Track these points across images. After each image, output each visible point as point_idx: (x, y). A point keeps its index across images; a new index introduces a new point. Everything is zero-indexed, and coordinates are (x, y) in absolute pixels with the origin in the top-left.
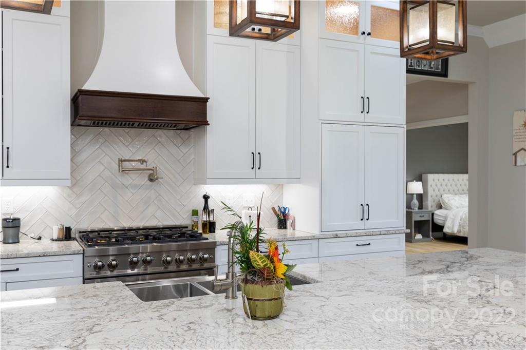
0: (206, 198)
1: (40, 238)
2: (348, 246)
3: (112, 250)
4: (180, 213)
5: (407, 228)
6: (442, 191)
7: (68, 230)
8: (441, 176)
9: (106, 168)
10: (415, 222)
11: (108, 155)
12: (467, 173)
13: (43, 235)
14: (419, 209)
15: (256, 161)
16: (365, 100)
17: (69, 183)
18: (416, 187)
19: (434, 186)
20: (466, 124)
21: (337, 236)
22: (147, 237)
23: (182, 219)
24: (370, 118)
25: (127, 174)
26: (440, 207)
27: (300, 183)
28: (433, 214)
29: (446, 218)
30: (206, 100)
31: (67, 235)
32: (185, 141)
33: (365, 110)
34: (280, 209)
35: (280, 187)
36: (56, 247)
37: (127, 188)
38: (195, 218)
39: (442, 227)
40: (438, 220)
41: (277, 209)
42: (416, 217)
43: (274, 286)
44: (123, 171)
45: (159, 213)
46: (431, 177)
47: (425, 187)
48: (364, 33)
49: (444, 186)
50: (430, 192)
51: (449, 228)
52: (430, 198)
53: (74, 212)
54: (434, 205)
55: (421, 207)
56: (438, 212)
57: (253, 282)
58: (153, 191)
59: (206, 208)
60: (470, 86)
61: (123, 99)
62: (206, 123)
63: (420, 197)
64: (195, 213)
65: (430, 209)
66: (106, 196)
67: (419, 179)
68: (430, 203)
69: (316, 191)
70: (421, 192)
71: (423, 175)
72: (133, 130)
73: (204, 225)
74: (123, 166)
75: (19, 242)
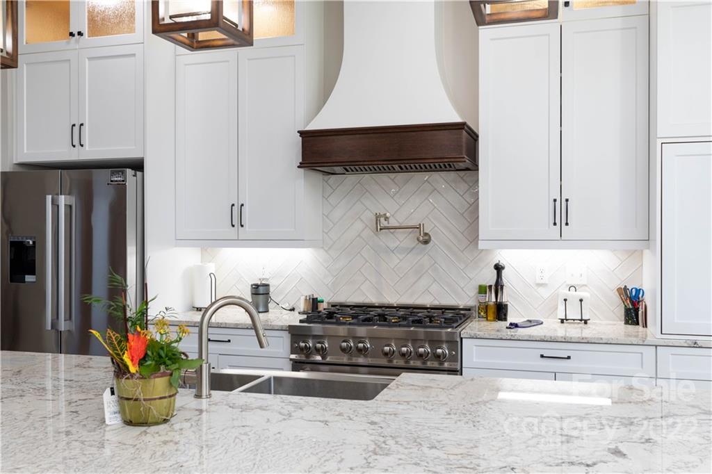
0: (499, 268)
1: (292, 310)
4: (464, 289)
7: (315, 301)
9: (367, 226)
11: (369, 210)
21: (694, 345)
22: (383, 318)
25: (392, 233)
27: (648, 249)
30: (461, 125)
31: (314, 307)
35: (637, 254)
37: (393, 251)
45: (434, 288)
53: (330, 280)
58: (426, 257)
59: (499, 282)
61: (361, 136)
64: (482, 289)
66: (367, 261)
74: (381, 225)
75: (267, 311)
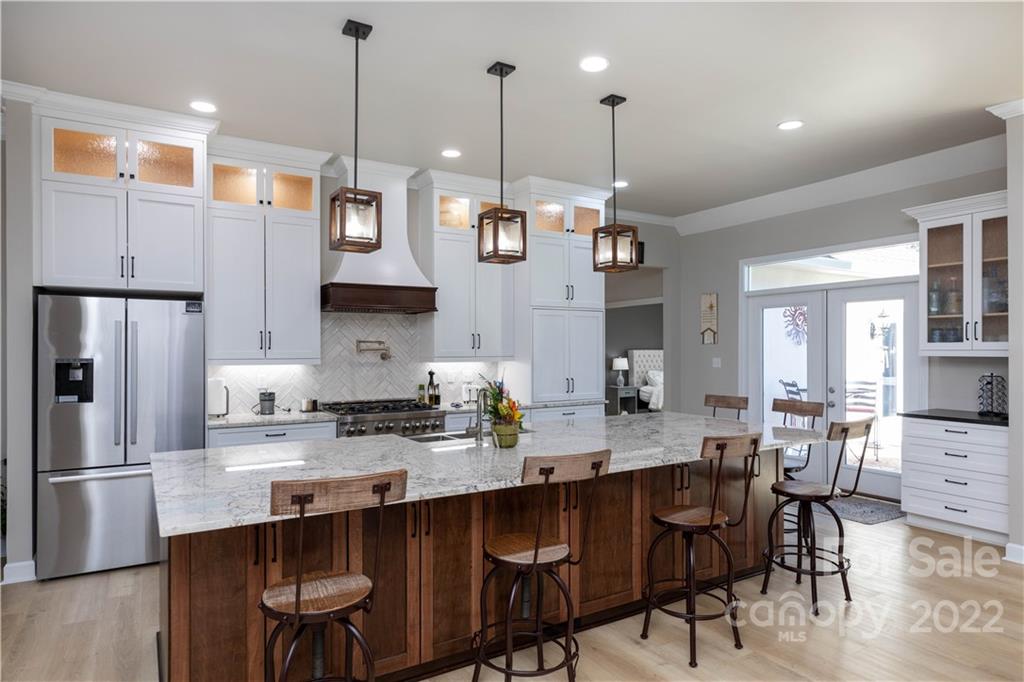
0: (431, 374)
1: (289, 410)
2: (556, 415)
3: (349, 418)
4: (409, 388)
5: (606, 399)
6: (647, 367)
7: (315, 402)
8: (647, 352)
10: (621, 399)
12: (662, 349)
13: (293, 407)
14: (625, 385)
15: (476, 342)
16: (570, 288)
17: (319, 362)
18: (621, 364)
19: (640, 362)
20: (661, 305)
21: (546, 407)
23: (411, 394)
24: (574, 303)
25: (363, 353)
26: (646, 384)
27: (514, 360)
28: (638, 391)
29: (651, 394)
30: (435, 289)
31: (314, 406)
32: (413, 324)
33: (570, 297)
34: (495, 384)
35: (495, 364)
36: (304, 416)
37: (362, 365)
38: (421, 392)
39: (648, 404)
40: (644, 397)
41: (493, 384)
42: (622, 394)
43: (513, 427)
44: (360, 351)
45: (390, 388)
46: (636, 353)
47: (630, 364)
48: (568, 231)
49: (650, 363)
50: (636, 368)
51: (654, 404)
52: (636, 375)
53: (317, 387)
54: (640, 381)
55: (626, 384)
56: (643, 389)
57: (500, 424)
58: (385, 368)
59: (431, 383)
60: (664, 271)
62: (435, 310)
63: (626, 374)
64: (422, 387)
65: (635, 385)
66: (345, 372)
67: (625, 355)
68: (635, 380)
69: (529, 367)
70: (627, 368)
71: (630, 352)
72: (368, 315)
73: (431, 397)
74: (360, 347)
75: (273, 413)
